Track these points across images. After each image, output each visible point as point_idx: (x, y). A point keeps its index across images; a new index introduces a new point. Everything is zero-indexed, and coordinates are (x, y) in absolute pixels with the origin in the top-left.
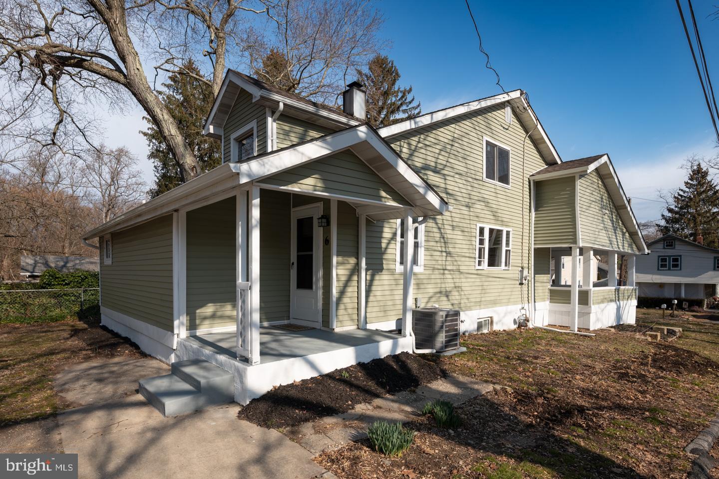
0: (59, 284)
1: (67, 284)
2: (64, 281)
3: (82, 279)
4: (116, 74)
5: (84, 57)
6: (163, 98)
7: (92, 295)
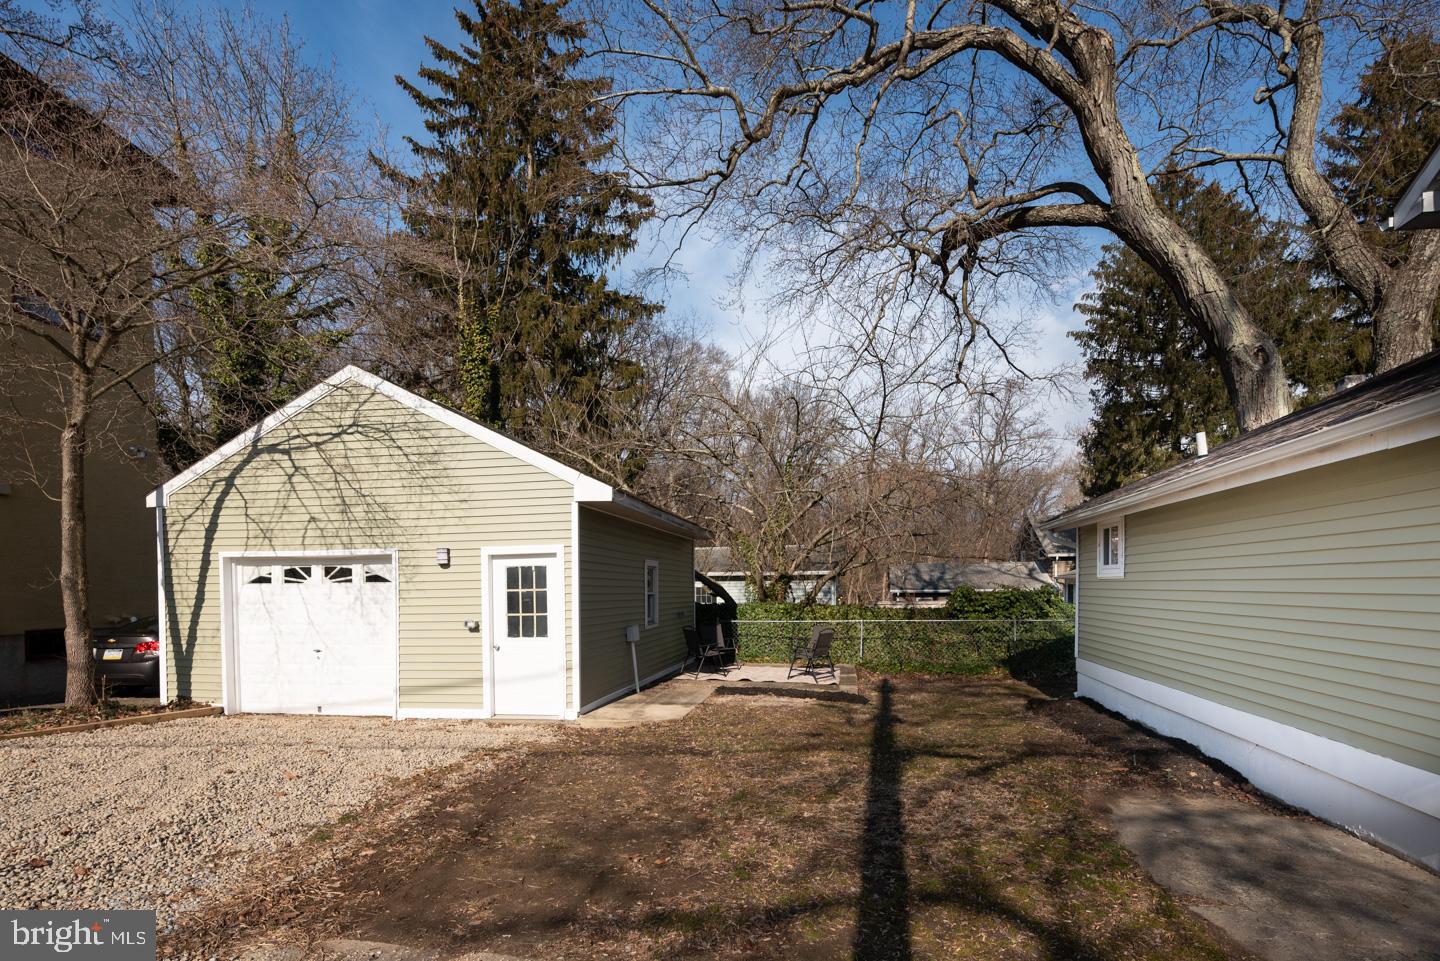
0: (975, 611)
1: (987, 611)
2: (983, 605)
3: (1012, 602)
4: (1087, 211)
5: (1027, 205)
6: (1114, 256)
7: (1026, 631)
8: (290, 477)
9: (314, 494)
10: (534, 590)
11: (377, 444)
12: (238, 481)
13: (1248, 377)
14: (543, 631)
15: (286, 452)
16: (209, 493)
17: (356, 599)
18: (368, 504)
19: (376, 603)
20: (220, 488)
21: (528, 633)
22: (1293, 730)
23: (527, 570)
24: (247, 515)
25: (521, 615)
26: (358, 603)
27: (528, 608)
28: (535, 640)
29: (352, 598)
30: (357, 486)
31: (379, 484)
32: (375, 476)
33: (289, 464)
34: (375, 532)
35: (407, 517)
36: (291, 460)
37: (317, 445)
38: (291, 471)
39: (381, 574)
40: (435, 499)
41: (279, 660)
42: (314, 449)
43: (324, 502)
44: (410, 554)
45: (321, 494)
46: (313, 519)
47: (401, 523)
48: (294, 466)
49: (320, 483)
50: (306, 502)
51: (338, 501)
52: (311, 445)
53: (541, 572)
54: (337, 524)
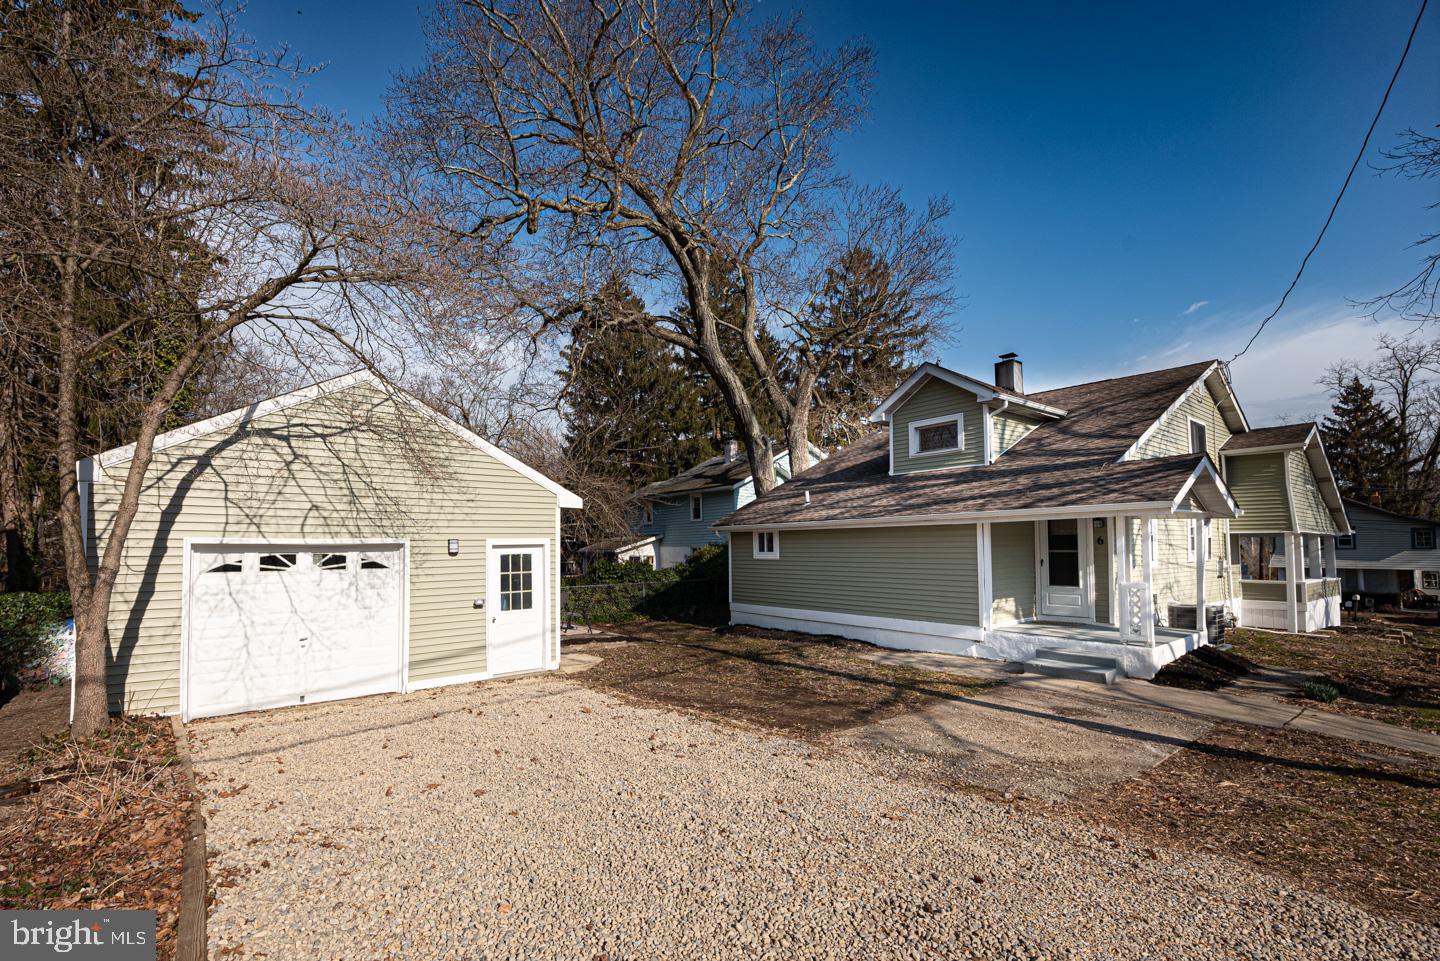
8: (288, 464)
9: (318, 483)
10: (521, 572)
11: (389, 445)
12: (216, 462)
13: (760, 452)
14: (528, 604)
15: (286, 439)
16: (169, 471)
17: (351, 584)
18: (379, 497)
19: (373, 587)
20: (188, 467)
21: (516, 606)
22: (901, 621)
23: (516, 558)
24: (226, 499)
25: (511, 592)
26: (353, 588)
27: (516, 587)
28: (522, 613)
29: (345, 585)
30: (368, 480)
31: (391, 480)
32: (387, 472)
33: (289, 451)
34: (385, 523)
35: (418, 511)
36: (290, 447)
37: (323, 437)
38: (290, 458)
39: (378, 561)
40: (445, 497)
41: (248, 653)
42: (319, 439)
43: (329, 492)
44: (421, 544)
45: (327, 484)
46: (316, 508)
47: (413, 516)
48: (294, 454)
49: (325, 473)
50: (308, 491)
51: (346, 492)
52: (317, 435)
53: (527, 559)
54: (343, 514)
